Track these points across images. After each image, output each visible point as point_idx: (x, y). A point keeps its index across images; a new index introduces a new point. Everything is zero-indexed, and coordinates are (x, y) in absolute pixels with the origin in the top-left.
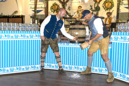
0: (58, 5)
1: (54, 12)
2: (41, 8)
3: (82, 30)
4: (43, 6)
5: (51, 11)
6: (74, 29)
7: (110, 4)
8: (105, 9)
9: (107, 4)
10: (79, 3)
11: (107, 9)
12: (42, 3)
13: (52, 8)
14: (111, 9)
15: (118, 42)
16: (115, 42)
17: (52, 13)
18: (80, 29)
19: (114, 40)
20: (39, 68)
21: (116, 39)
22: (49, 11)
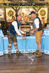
0: (13, 11)
1: (10, 16)
2: (1, 13)
3: (28, 28)
4: (2, 12)
5: (8, 16)
6: (23, 27)
7: (44, 12)
8: (41, 15)
9: (42, 12)
10: (26, 11)
11: (42, 15)
12: (1, 10)
13: (8, 14)
14: (44, 15)
15: (48, 34)
16: (47, 34)
17: (9, 17)
18: (27, 27)
19: (46, 33)
20: (3, 54)
21: (47, 33)
22: (7, 15)
